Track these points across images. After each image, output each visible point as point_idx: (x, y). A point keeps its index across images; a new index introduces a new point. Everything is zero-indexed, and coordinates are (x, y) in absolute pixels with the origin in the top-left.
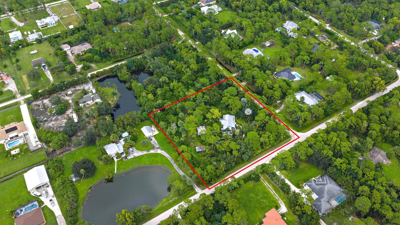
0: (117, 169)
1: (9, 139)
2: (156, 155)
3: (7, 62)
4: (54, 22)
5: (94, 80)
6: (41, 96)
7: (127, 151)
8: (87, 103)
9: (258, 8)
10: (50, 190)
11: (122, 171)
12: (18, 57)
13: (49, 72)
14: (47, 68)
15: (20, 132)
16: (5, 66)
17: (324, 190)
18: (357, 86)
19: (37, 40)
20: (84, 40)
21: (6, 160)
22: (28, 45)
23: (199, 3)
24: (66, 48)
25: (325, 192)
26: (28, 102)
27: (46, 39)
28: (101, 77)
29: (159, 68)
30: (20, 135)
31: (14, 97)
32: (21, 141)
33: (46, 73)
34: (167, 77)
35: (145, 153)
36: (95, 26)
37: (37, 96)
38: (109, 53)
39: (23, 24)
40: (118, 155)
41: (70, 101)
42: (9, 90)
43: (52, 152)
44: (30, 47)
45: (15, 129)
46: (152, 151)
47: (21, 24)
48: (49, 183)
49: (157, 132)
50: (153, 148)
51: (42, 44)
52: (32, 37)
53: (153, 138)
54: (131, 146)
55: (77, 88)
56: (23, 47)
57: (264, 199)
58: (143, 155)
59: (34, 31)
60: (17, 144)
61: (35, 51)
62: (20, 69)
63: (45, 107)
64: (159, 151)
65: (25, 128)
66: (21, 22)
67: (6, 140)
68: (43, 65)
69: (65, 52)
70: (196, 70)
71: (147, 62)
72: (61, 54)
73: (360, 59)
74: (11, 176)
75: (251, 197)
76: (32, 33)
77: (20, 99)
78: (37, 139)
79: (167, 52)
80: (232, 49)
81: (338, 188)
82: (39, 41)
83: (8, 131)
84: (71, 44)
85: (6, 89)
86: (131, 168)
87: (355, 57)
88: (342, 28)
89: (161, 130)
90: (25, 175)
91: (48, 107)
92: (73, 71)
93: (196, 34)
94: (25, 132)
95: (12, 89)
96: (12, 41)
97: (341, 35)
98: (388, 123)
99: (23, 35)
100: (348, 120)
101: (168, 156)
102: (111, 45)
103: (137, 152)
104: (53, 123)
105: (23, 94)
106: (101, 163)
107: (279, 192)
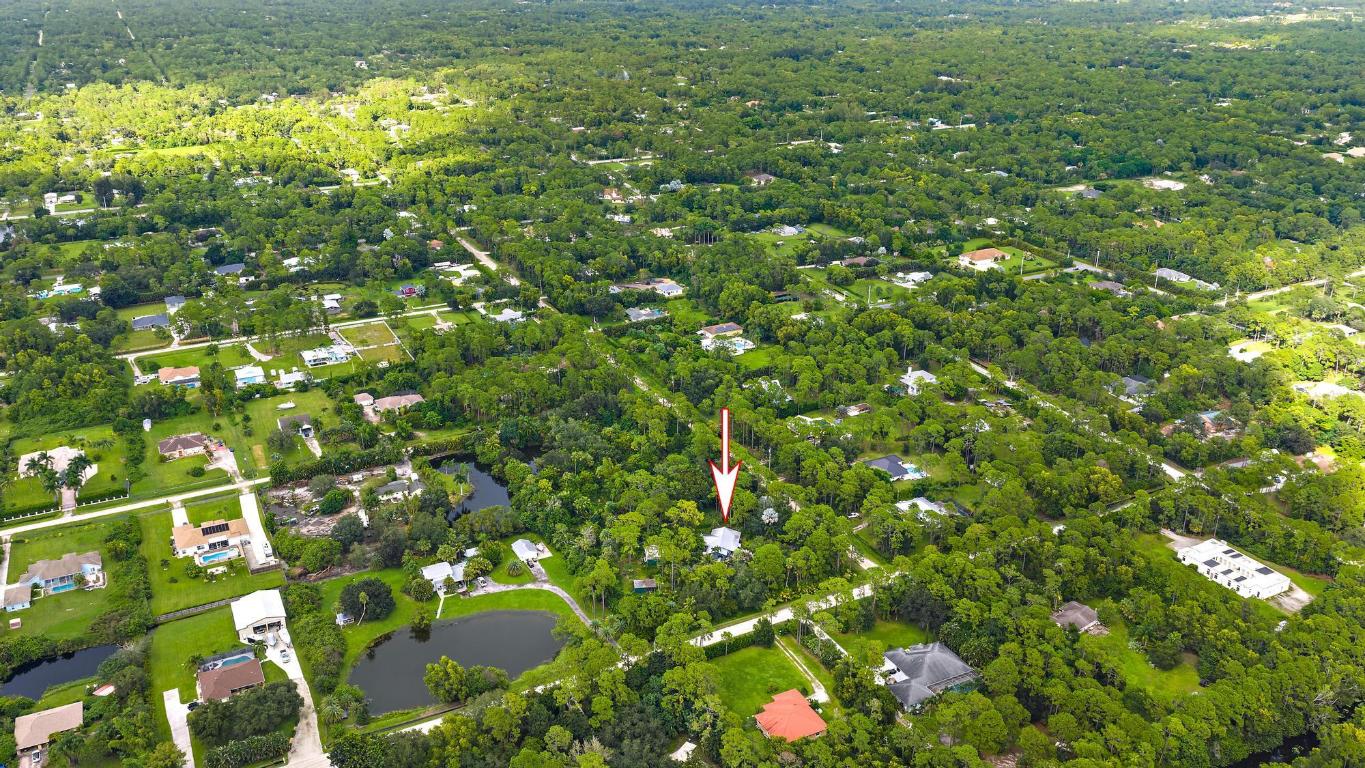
0: (443, 612)
1: (207, 548)
2: (539, 593)
3: (223, 421)
4: (343, 355)
5: (419, 460)
6: (291, 479)
7: (470, 580)
8: (395, 495)
9: (838, 338)
10: (284, 635)
11: (453, 615)
12: (247, 413)
13: (316, 443)
14: (312, 434)
15: (234, 534)
16: (217, 428)
17: (922, 663)
18: (1050, 483)
19: (297, 384)
20: (408, 387)
21: (194, 583)
22: (276, 393)
23: (699, 333)
24: (364, 400)
25: (925, 666)
26: (259, 491)
27: (318, 385)
28: (434, 456)
29: (576, 439)
30: (231, 542)
31: (229, 481)
32: (232, 554)
33: (308, 444)
34: (592, 454)
35: (512, 588)
36: (440, 356)
37: (281, 478)
38: (462, 409)
39: (270, 358)
40: (450, 585)
41: (356, 494)
42: (219, 470)
43: (300, 575)
44: (278, 398)
45: (224, 528)
46: (529, 586)
47: (265, 358)
48: (283, 622)
49: (548, 554)
50: (534, 580)
51: (308, 394)
52: (287, 379)
53: (538, 565)
54: (482, 570)
55: (375, 473)
56: (264, 396)
57: (779, 677)
58: (507, 592)
59: (295, 369)
60: (224, 558)
61: (292, 405)
62: (249, 434)
63: (296, 502)
64: (547, 587)
65: (246, 530)
66: (266, 353)
67: (199, 548)
68: (306, 426)
69: (361, 408)
70: (663, 445)
71: (550, 428)
72: (350, 408)
73: (1069, 436)
74: (200, 609)
75: (748, 674)
76: (288, 372)
77: (242, 484)
78: (270, 551)
79: (601, 410)
80: (756, 408)
81: (960, 663)
82: (303, 387)
83: (206, 532)
84: (376, 395)
85: (211, 467)
86: (474, 612)
87: (1058, 434)
88: (1051, 388)
89: (558, 550)
90: (234, 605)
91: (303, 502)
92: (371, 440)
93: (678, 383)
94: (245, 537)
95: (225, 468)
96: (240, 384)
97: (1045, 402)
98: (1109, 550)
99: (267, 376)
100: (1005, 534)
101: (566, 595)
102: (471, 390)
103: (493, 586)
104: (311, 528)
105: (248, 476)
106: (407, 598)
107: (818, 668)
